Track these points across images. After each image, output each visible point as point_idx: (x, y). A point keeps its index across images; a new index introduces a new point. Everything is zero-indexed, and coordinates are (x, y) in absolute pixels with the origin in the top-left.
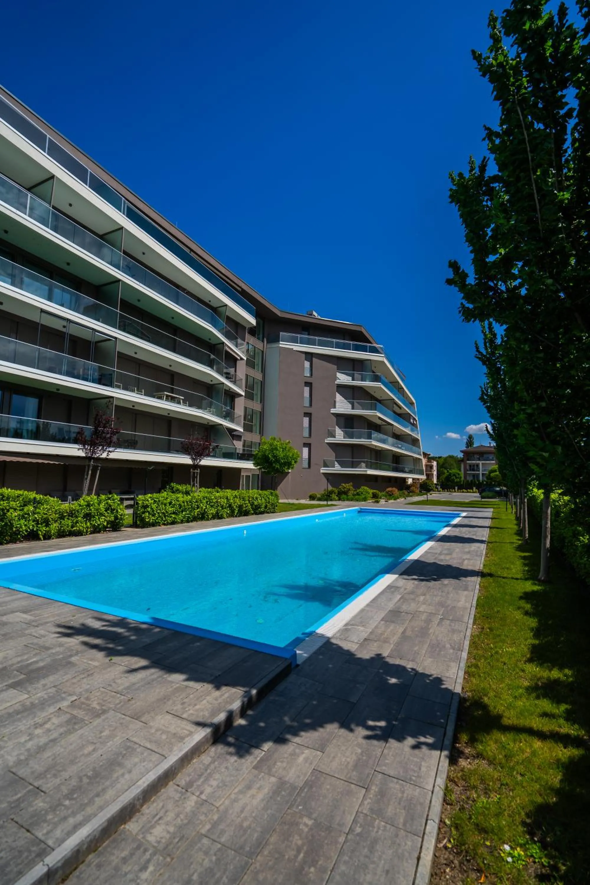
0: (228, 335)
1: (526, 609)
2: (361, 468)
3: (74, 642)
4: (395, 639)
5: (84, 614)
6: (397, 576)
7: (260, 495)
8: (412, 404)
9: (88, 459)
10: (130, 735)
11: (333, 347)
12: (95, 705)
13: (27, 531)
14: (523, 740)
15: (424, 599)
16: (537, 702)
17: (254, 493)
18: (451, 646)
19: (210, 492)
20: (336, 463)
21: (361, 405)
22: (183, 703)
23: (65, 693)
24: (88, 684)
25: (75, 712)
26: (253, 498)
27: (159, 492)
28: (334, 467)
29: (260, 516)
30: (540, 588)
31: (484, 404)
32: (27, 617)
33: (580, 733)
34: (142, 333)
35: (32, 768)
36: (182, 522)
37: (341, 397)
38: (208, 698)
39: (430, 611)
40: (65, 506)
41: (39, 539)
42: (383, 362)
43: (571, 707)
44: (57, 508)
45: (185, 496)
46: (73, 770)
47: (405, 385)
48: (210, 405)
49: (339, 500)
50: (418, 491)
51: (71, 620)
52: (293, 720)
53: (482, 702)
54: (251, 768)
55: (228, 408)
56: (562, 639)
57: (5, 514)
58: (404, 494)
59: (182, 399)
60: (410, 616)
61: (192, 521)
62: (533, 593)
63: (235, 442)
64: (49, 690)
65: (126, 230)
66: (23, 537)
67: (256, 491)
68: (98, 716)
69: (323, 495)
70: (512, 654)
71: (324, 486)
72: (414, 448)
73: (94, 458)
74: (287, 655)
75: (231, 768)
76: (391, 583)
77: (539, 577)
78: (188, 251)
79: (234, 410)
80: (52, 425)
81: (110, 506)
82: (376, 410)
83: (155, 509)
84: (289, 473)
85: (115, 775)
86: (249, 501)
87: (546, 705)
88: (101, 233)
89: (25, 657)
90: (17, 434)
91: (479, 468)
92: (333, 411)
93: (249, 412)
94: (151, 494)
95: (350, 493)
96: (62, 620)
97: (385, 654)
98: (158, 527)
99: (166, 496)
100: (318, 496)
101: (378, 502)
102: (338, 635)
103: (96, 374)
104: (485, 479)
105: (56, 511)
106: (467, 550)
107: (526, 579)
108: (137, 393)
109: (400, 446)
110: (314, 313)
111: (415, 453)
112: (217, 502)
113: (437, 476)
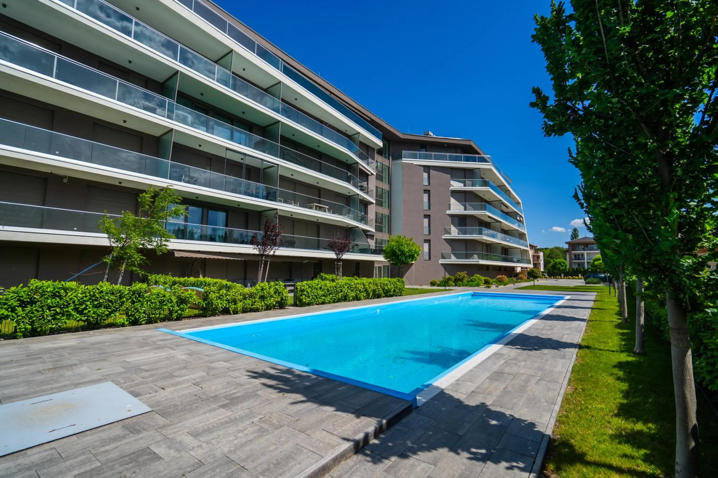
0: (361, 157)
1: (618, 375)
2: (474, 259)
3: (258, 382)
4: (498, 393)
5: (264, 364)
6: (502, 346)
7: (389, 282)
8: (518, 203)
9: (262, 255)
10: (299, 441)
11: (447, 160)
12: (275, 421)
13: (222, 308)
14: (602, 472)
15: (525, 365)
16: (619, 446)
17: (385, 280)
18: (545, 400)
19: (351, 279)
20: (452, 255)
21: (472, 207)
22: (334, 425)
23: (255, 413)
24: (270, 409)
25: (262, 425)
26: (384, 284)
27: (312, 279)
28: (450, 258)
29: (390, 298)
30: (634, 359)
31: (577, 201)
32: (228, 365)
33: (655, 471)
34: (297, 160)
35: (238, 455)
36: (330, 302)
37: (455, 200)
38: (351, 423)
39: (529, 374)
40: (247, 290)
41: (230, 314)
42: (491, 170)
43: (650, 452)
44: (241, 291)
45: (331, 282)
46: (263, 459)
47: (511, 187)
48: (349, 212)
49: (456, 285)
50: (525, 278)
51: (256, 368)
52: (413, 443)
53: (569, 443)
54: (382, 471)
55: (363, 214)
56: (650, 400)
57: (207, 295)
58: (513, 280)
59: (327, 208)
60: (511, 377)
61: (337, 302)
62: (627, 363)
63: (369, 240)
64: (245, 411)
65: (283, 83)
66: (220, 312)
67: (386, 278)
68: (277, 428)
69: (442, 282)
70: (600, 410)
71: (442, 275)
72: (522, 241)
73: (265, 255)
74: (410, 399)
75: (368, 469)
76: (497, 351)
77: (635, 350)
78: (328, 93)
79: (367, 215)
80: (235, 231)
81: (278, 290)
82: (485, 210)
83: (310, 292)
84: (412, 264)
85: (291, 465)
86: (381, 286)
87: (627, 449)
88: (265, 87)
89: (228, 390)
90: (212, 239)
91: (584, 258)
92: (448, 212)
93: (379, 216)
94: (306, 281)
95: (465, 281)
96: (250, 368)
97: (488, 402)
98: (312, 307)
99: (317, 283)
100: (438, 283)
101: (489, 287)
102: (451, 387)
103: (265, 192)
104: (590, 267)
105: (241, 293)
106: (567, 327)
107: (622, 352)
108: (294, 205)
109: (508, 240)
110: (430, 133)
111: (522, 245)
112: (356, 287)
113: (544, 265)
